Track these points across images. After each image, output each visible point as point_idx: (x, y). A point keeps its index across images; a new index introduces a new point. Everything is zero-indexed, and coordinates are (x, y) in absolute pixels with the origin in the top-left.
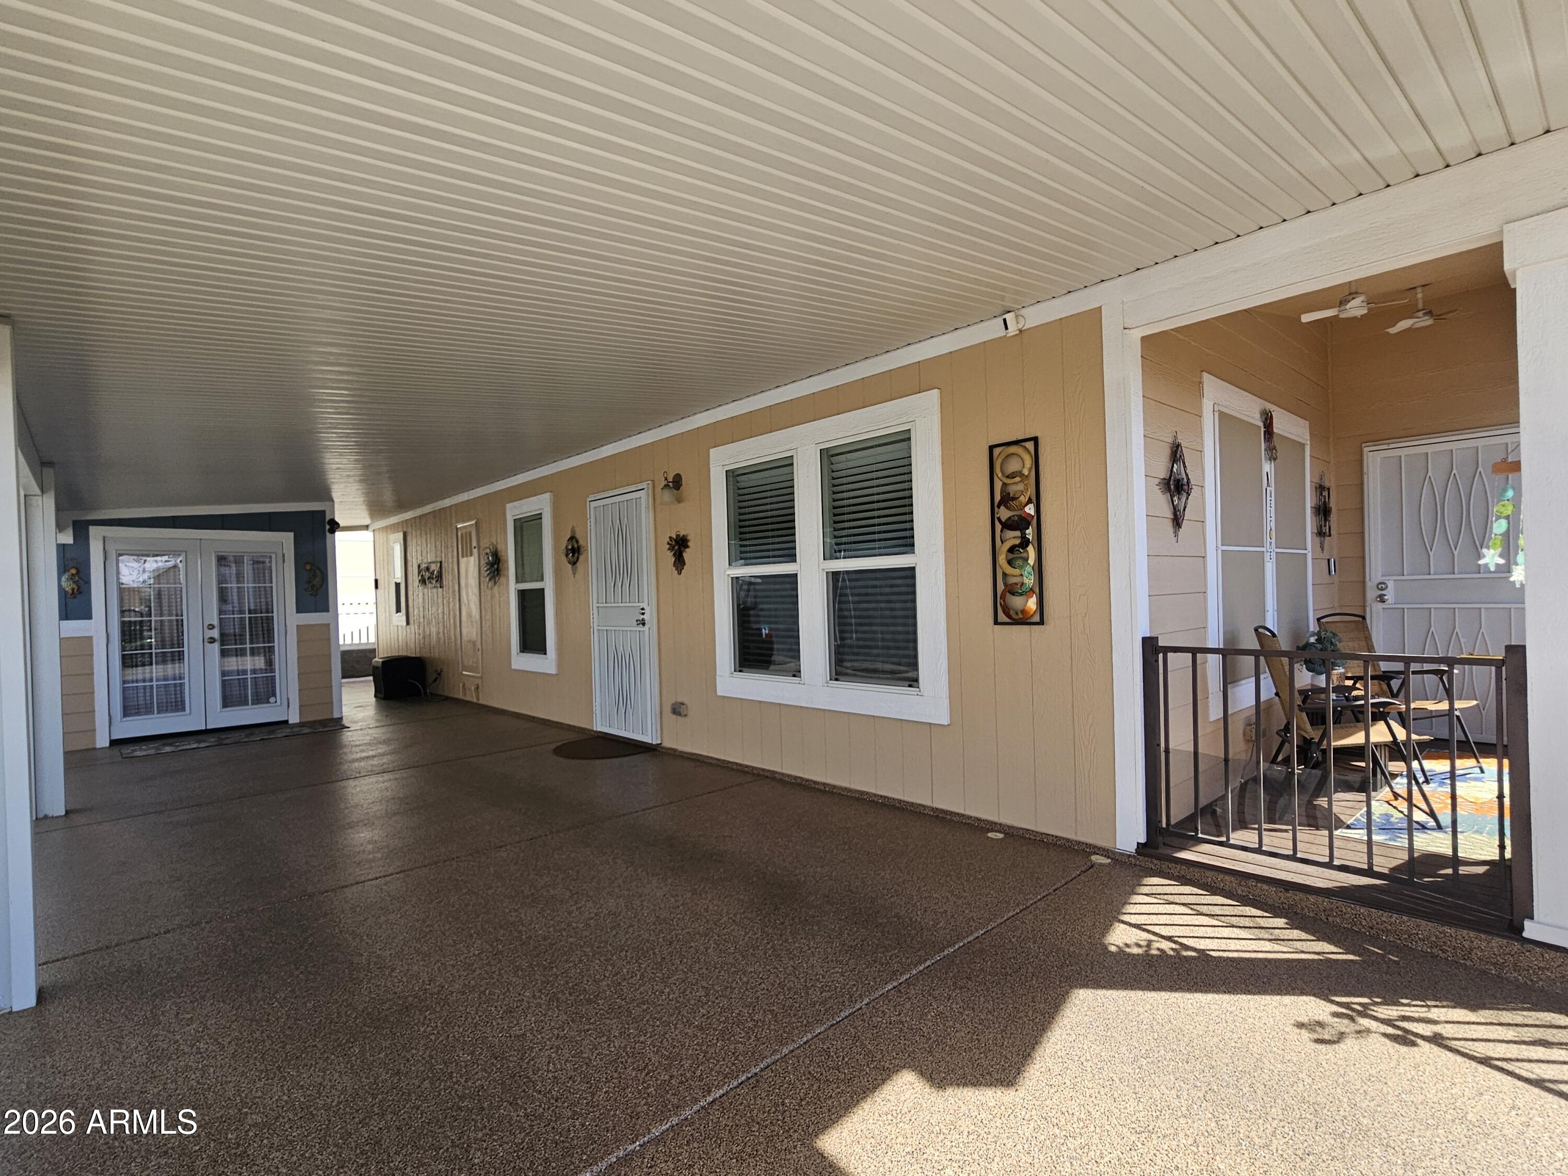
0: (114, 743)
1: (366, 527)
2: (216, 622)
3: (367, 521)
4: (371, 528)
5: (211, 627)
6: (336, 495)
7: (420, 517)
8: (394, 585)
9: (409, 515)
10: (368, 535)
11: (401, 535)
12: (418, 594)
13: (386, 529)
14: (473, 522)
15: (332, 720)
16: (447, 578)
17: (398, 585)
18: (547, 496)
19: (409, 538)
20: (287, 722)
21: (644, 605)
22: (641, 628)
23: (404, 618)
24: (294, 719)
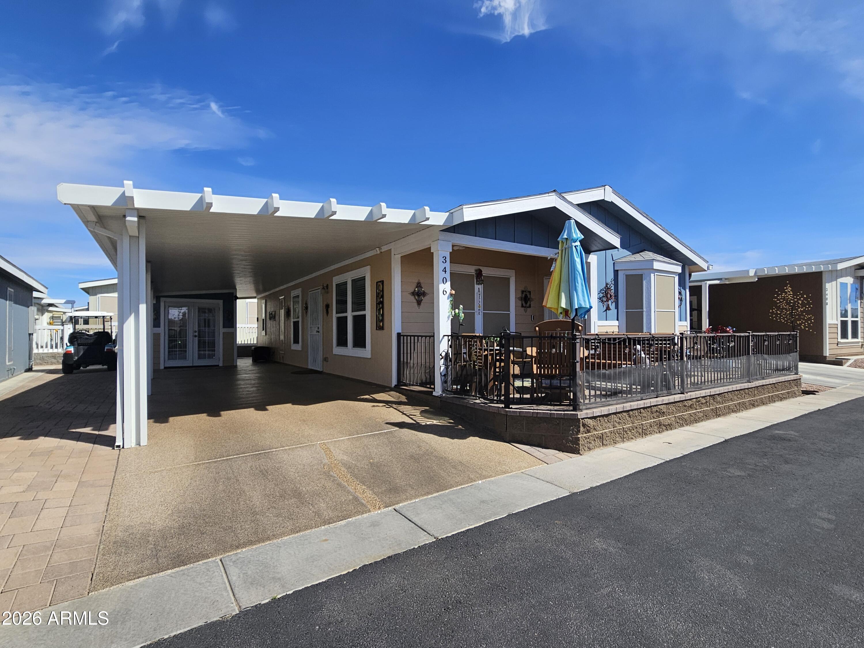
0: (165, 368)
1: (255, 298)
2: (197, 330)
3: (255, 295)
4: (257, 297)
5: (196, 332)
6: (238, 287)
7: (270, 294)
8: (262, 320)
9: (267, 293)
10: (255, 300)
11: (264, 301)
12: (269, 323)
13: (261, 298)
14: (283, 297)
15: (234, 366)
16: (277, 317)
17: (263, 320)
18: (300, 289)
19: (267, 302)
20: (218, 366)
21: (319, 326)
22: (318, 333)
23: (265, 333)
24: (221, 365)
